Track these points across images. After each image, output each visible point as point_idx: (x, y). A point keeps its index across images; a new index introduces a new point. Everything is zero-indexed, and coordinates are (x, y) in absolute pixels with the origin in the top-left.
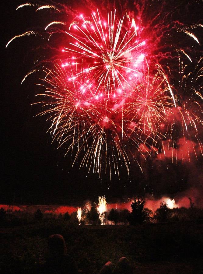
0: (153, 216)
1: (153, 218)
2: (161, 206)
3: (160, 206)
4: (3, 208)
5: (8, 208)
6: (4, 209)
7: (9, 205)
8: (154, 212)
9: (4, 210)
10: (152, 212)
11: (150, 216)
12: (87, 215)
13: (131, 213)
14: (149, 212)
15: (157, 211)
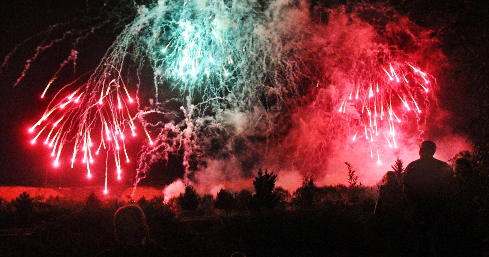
0: (291, 200)
1: (290, 204)
2: (304, 183)
3: (302, 183)
4: (27, 194)
5: (36, 193)
6: (29, 193)
7: (37, 188)
8: (291, 194)
9: (28, 195)
10: (289, 194)
11: (286, 200)
12: (178, 201)
13: (254, 195)
14: (284, 194)
15: (297, 192)
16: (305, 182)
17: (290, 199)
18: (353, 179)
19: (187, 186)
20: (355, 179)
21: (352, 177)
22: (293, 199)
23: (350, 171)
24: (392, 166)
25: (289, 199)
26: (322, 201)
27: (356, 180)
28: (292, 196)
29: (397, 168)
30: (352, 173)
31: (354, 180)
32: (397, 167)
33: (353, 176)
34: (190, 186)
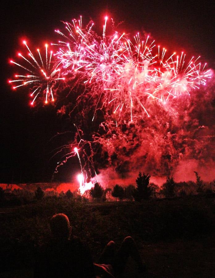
2: (167, 181)
5: (6, 187)
7: (7, 184)
11: (156, 191)
12: (90, 192)
13: (137, 188)
14: (155, 187)
15: (163, 186)
19: (96, 183)
23: (198, 177)
25: (158, 190)
26: (179, 191)
34: (98, 183)
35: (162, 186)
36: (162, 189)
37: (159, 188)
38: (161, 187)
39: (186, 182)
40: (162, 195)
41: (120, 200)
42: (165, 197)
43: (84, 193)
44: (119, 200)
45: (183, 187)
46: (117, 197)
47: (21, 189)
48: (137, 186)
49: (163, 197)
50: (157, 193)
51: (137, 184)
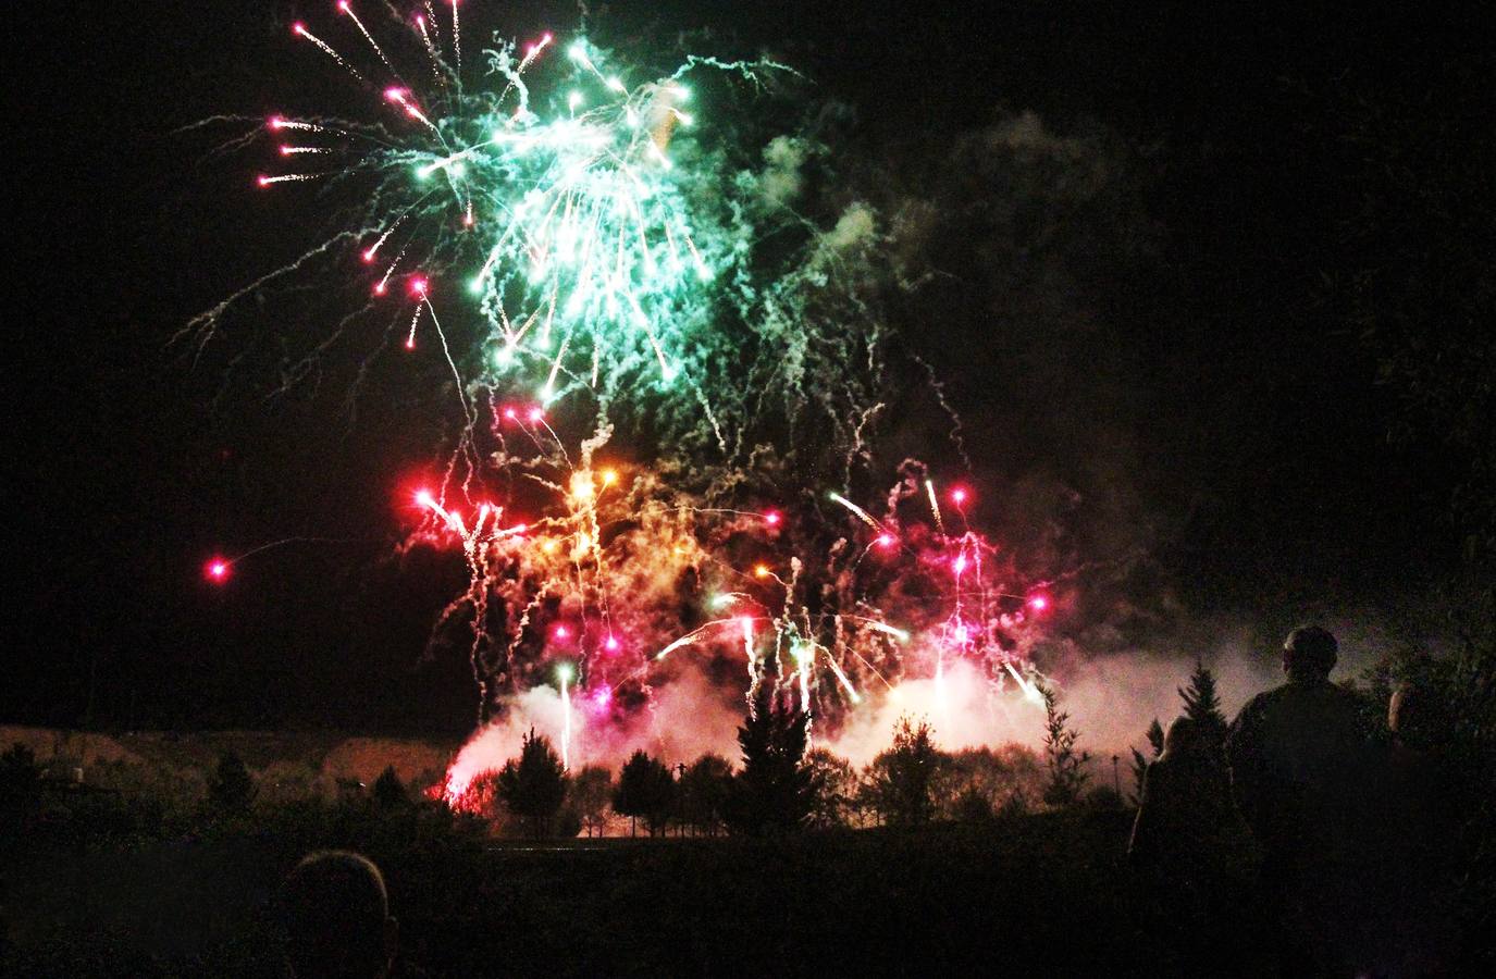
0: (856, 791)
1: (854, 804)
2: (898, 739)
3: (892, 738)
8: (859, 772)
9: (31, 755)
10: (851, 771)
11: (840, 790)
12: (499, 787)
13: (741, 773)
14: (834, 771)
15: (876, 765)
16: (904, 736)
17: (853, 787)
18: (1062, 739)
19: (529, 739)
20: (1067, 739)
21: (1059, 733)
22: (863, 788)
23: (1053, 715)
24: (1180, 691)
25: (850, 787)
26: (956, 795)
27: (1071, 743)
28: (859, 778)
29: (1196, 697)
30: (1059, 719)
31: (1066, 744)
32: (1198, 693)
33: (1060, 729)
34: (539, 740)
35: (871, 764)
36: (868, 781)
37: (855, 778)
38: (867, 771)
39: (993, 748)
40: (869, 811)
41: (652, 832)
42: (882, 823)
43: (468, 791)
44: (648, 834)
45: (977, 777)
46: (638, 816)
47: (133, 759)
48: (744, 760)
49: (869, 819)
50: (846, 801)
51: (745, 751)
